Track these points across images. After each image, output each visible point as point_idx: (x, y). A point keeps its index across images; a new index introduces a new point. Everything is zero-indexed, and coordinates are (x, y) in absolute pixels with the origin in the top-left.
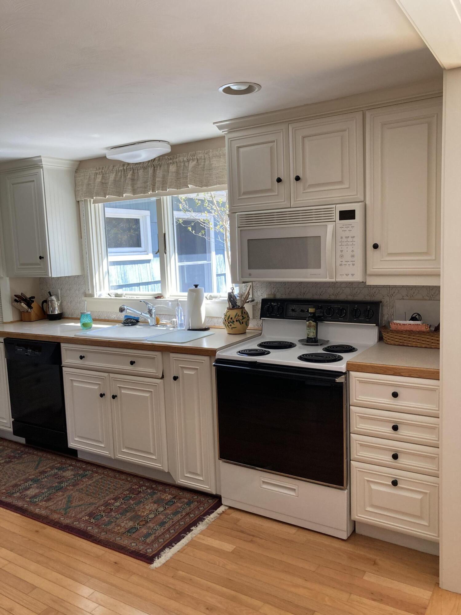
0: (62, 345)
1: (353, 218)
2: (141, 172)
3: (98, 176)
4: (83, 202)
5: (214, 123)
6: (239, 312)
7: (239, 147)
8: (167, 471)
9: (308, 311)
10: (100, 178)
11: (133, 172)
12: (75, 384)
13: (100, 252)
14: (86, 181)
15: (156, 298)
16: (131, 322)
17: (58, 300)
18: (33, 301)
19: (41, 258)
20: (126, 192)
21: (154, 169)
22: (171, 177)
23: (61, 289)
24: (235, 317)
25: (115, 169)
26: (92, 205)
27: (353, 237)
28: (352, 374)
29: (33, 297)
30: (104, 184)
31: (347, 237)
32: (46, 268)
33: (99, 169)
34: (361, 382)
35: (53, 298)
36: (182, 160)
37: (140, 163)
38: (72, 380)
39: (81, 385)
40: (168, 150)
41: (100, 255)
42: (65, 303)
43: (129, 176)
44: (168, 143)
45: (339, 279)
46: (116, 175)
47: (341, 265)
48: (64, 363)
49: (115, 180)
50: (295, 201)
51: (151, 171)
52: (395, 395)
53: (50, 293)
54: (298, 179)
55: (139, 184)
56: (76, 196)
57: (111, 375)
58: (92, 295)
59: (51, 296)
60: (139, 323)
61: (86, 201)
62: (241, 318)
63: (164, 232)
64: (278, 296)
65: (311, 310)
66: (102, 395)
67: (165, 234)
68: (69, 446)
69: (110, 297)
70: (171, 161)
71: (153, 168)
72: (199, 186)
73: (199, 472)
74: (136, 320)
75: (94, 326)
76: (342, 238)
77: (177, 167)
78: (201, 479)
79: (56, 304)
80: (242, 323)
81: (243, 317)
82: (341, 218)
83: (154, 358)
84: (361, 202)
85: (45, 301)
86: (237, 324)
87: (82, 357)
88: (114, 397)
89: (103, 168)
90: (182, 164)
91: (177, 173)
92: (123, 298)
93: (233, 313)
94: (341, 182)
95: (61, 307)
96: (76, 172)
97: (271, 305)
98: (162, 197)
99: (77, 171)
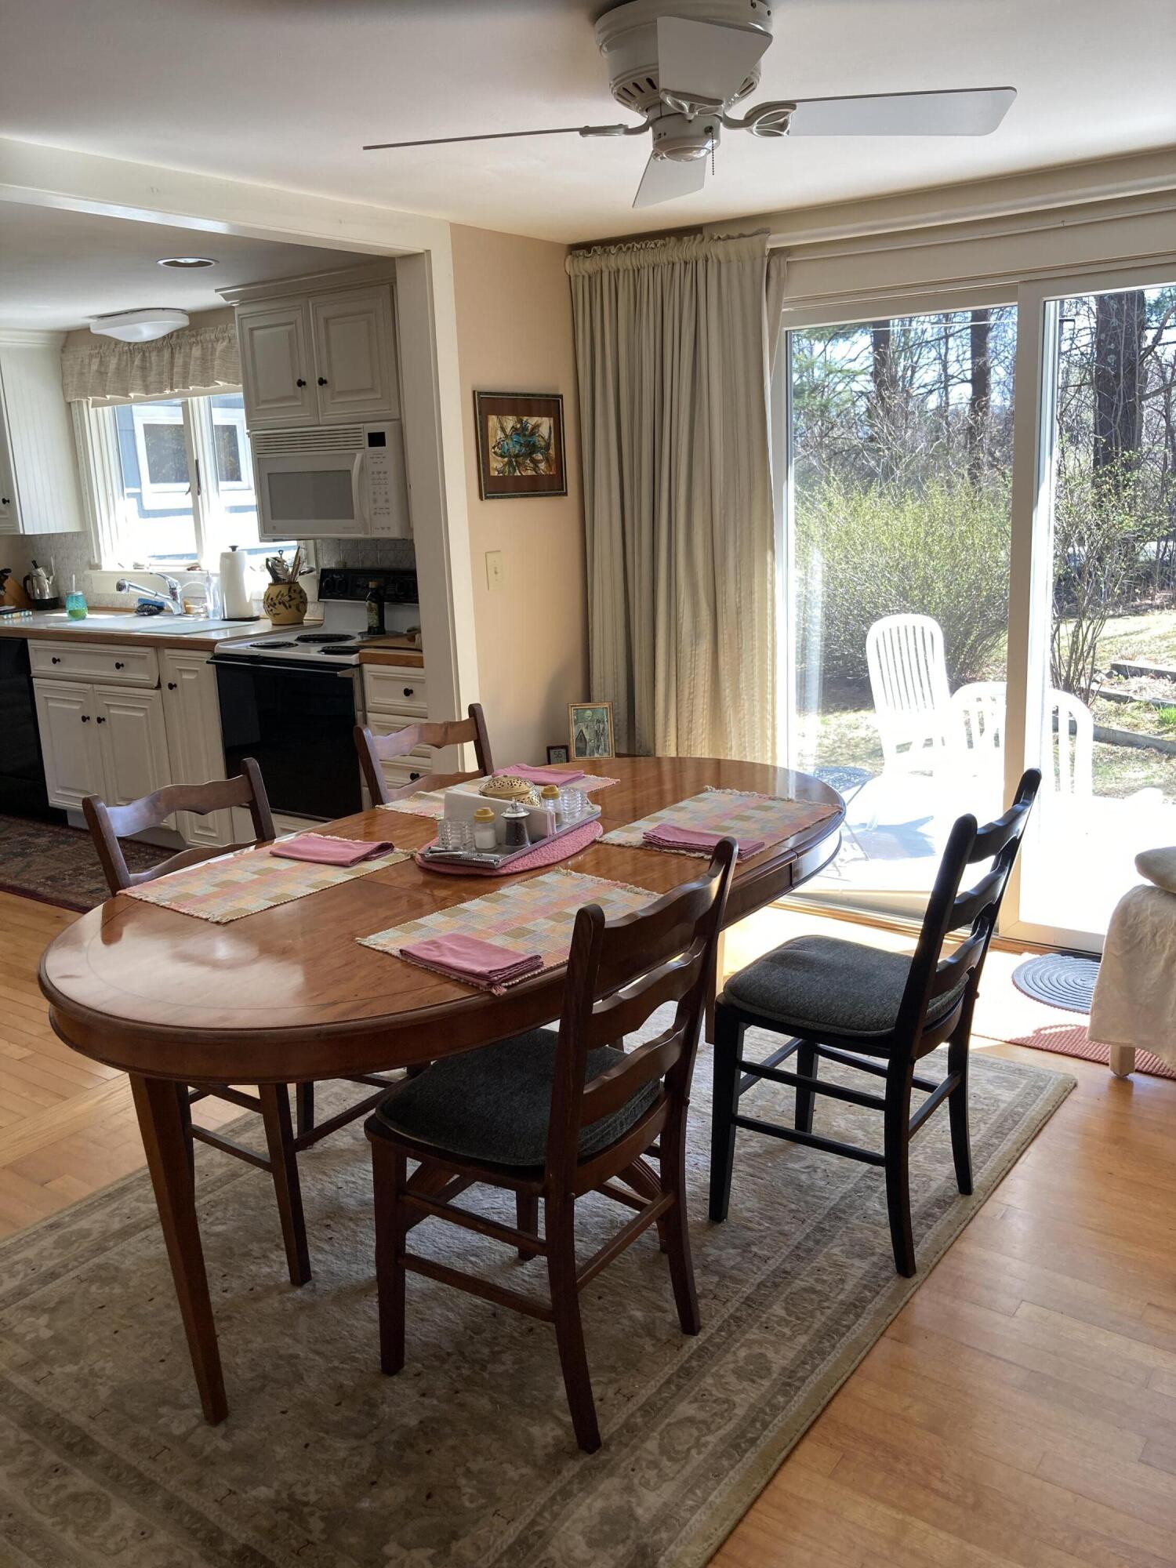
0: (29, 642)
1: (383, 444)
2: (154, 357)
3: (94, 360)
4: (76, 405)
5: (217, 291)
6: (283, 589)
7: (252, 330)
8: (174, 829)
9: (368, 585)
10: (97, 364)
11: (144, 355)
12: (51, 704)
13: (110, 492)
14: (77, 368)
15: (189, 570)
16: (151, 609)
17: (49, 573)
18: (7, 577)
19: (4, 501)
20: (132, 390)
21: (172, 352)
22: (194, 367)
23: (55, 558)
24: (277, 597)
25: (117, 350)
26: (92, 411)
27: (385, 473)
28: (366, 667)
29: (8, 571)
30: (102, 373)
31: (379, 473)
32: (13, 518)
33: (96, 347)
34: (376, 678)
35: (40, 571)
36: (208, 339)
37: (152, 341)
38: (46, 698)
39: (58, 705)
40: (184, 322)
41: (110, 498)
42: (62, 583)
43: (137, 362)
44: (183, 311)
45: (376, 535)
46: (119, 360)
47: (375, 514)
48: (34, 673)
49: (118, 368)
50: (323, 415)
51: (166, 354)
52: (408, 692)
53: (34, 562)
54: (322, 382)
55: (152, 378)
56: (65, 395)
57: (96, 687)
58: (98, 567)
59: (36, 567)
60: (163, 613)
61: (80, 403)
62: (287, 598)
63: (195, 458)
64: (350, 565)
65: (372, 585)
66: (84, 719)
67: (197, 462)
68: (50, 802)
69: (121, 569)
70: (193, 340)
71: (170, 350)
72: (233, 383)
73: (211, 826)
74: (158, 607)
75: (88, 616)
76: (373, 473)
77: (203, 348)
78: (214, 835)
79: (47, 584)
80: (290, 607)
81: (290, 596)
82: (371, 445)
83: (144, 658)
84: (394, 420)
85: (27, 578)
86: (281, 609)
87: (55, 661)
88: (100, 720)
89: (101, 347)
90: (210, 346)
91: (203, 358)
92: (145, 570)
93: (277, 589)
94: (372, 390)
95: (55, 586)
96: (63, 351)
97: (332, 578)
98: (189, 399)
99: (64, 349)
